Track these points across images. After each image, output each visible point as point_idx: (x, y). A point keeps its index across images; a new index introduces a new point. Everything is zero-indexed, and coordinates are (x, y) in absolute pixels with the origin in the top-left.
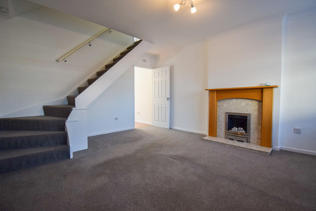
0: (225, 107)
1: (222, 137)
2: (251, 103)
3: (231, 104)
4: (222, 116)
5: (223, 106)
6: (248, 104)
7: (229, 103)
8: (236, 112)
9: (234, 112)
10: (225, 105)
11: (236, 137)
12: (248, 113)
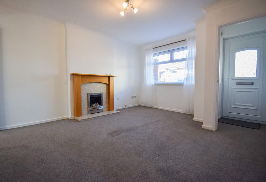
0: (87, 89)
1: (85, 115)
2: (102, 86)
3: (91, 87)
4: (84, 97)
5: (85, 88)
6: (101, 87)
7: (89, 86)
8: (94, 93)
9: (93, 93)
10: (86, 87)
11: (95, 111)
12: (101, 92)
